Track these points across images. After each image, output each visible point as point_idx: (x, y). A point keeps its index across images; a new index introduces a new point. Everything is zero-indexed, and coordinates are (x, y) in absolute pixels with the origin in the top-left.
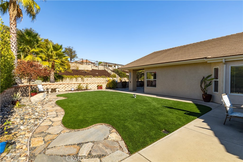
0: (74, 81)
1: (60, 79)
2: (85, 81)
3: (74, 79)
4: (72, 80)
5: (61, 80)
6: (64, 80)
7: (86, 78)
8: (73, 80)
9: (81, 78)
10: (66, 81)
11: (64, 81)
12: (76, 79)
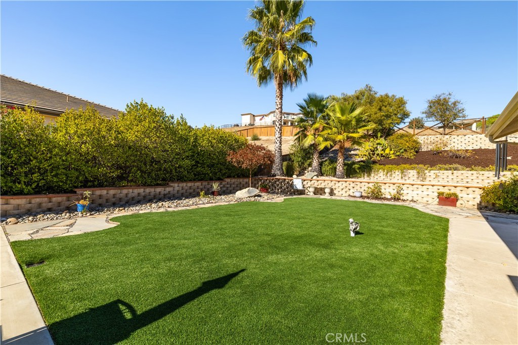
0: (397, 178)
1: (365, 171)
2: (428, 179)
3: (397, 173)
4: (391, 175)
5: (366, 175)
6: (372, 175)
7: (432, 171)
8: (393, 175)
9: (415, 171)
10: (376, 177)
11: (372, 178)
12: (402, 173)
